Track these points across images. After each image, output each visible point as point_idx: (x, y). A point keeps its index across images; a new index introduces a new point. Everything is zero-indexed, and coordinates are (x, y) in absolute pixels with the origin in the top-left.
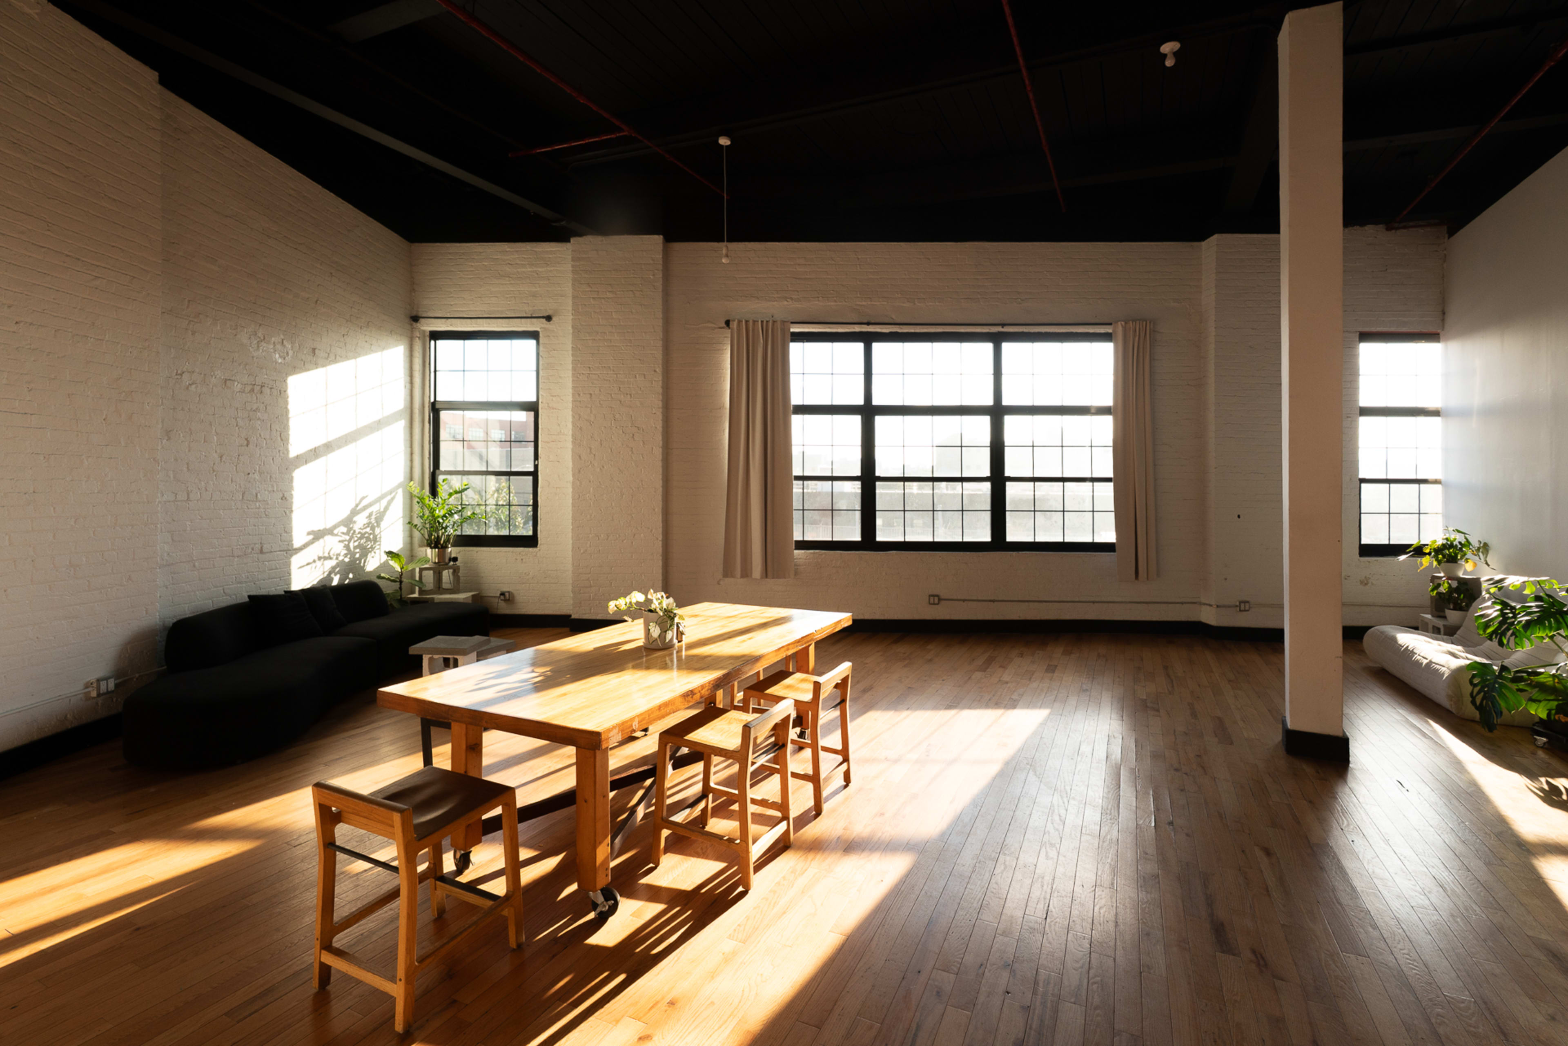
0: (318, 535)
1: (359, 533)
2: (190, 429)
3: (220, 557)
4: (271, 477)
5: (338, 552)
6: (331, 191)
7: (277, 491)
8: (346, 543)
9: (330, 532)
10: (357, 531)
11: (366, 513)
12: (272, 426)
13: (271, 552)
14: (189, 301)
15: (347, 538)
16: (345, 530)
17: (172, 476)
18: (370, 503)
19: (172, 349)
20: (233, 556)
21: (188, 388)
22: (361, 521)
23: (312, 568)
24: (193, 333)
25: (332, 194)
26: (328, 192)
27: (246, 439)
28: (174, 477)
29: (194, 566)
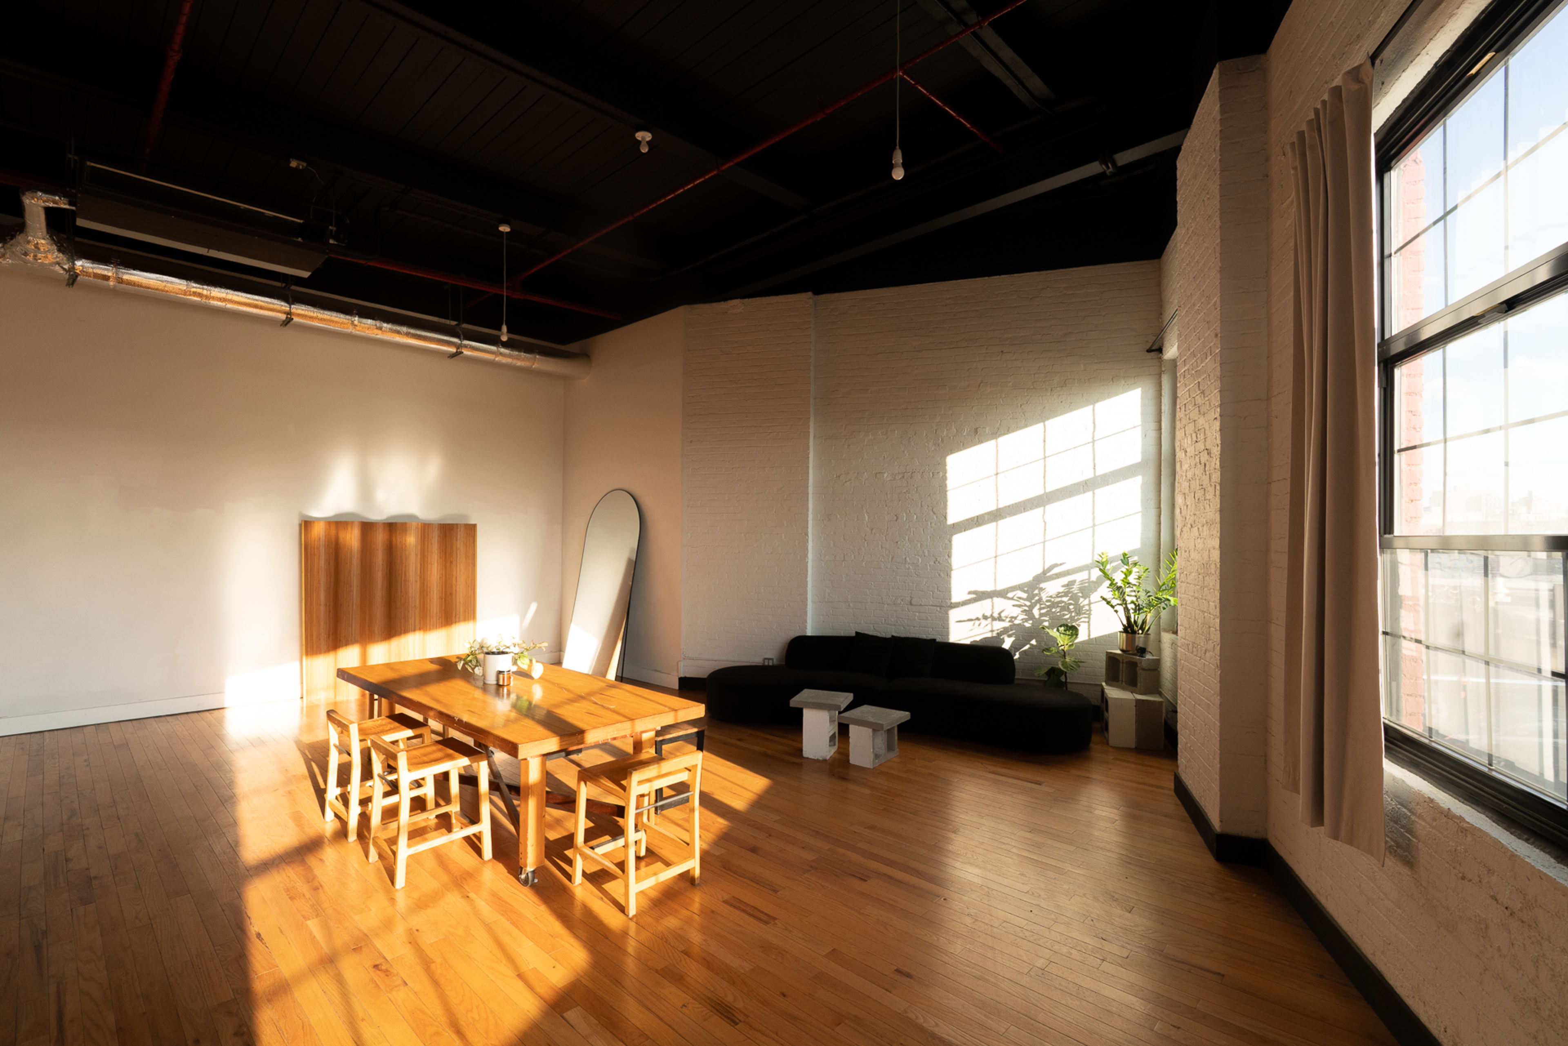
0: (980, 596)
1: (1047, 601)
2: (845, 512)
3: (871, 602)
4: (921, 545)
5: (1015, 615)
6: (1000, 274)
7: (929, 555)
8: (1027, 608)
9: (1002, 594)
10: (1044, 599)
11: (1065, 580)
12: (923, 503)
13: (921, 605)
14: (846, 425)
15: (1028, 603)
16: (1025, 595)
17: (832, 545)
18: (1068, 571)
19: (832, 461)
20: (883, 603)
21: (844, 485)
22: (1052, 588)
23: (974, 624)
24: (849, 446)
25: (1002, 276)
26: (998, 277)
27: (896, 515)
28: (834, 545)
29: (849, 605)
